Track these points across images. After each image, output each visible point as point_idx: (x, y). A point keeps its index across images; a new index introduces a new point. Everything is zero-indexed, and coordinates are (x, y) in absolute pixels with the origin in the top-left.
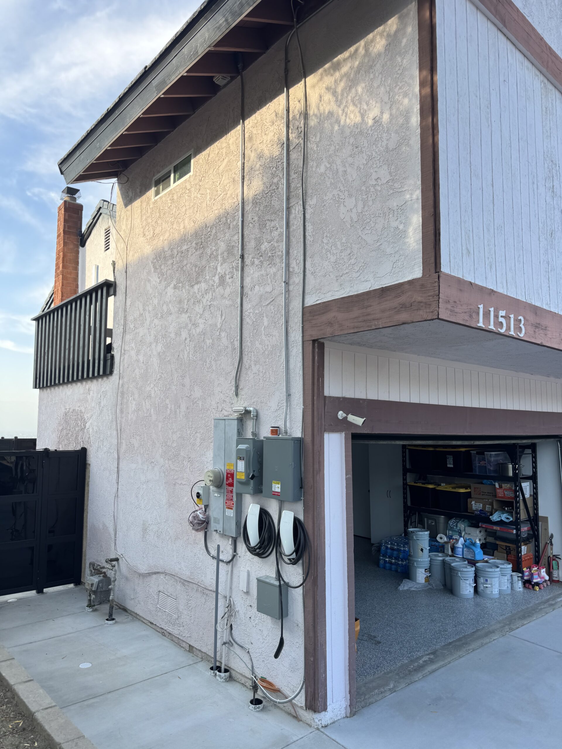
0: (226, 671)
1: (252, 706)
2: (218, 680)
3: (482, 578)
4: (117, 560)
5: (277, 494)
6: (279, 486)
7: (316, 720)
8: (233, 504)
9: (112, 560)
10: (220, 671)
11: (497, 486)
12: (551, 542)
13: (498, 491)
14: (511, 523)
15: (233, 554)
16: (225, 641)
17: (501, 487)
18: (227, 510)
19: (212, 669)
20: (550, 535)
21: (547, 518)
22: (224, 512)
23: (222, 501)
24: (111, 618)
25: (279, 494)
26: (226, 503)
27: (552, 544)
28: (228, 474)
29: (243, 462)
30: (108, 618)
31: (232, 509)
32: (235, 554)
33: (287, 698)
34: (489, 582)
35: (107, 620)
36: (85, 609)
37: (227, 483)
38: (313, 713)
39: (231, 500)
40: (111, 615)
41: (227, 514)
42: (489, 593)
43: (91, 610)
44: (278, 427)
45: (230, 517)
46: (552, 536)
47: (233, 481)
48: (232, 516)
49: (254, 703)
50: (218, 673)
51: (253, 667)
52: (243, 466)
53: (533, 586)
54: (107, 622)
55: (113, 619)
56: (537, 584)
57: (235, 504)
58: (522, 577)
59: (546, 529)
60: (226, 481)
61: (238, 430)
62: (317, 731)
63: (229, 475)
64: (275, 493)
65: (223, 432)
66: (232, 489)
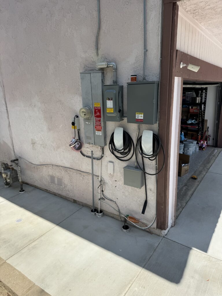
0: (101, 212)
1: (125, 230)
2: (98, 217)
3: (186, 148)
4: (17, 160)
5: (140, 120)
6: (142, 115)
7: (163, 233)
8: (101, 128)
9: (14, 161)
10: (98, 212)
11: (190, 107)
12: (208, 130)
13: (191, 110)
14: (196, 124)
15: (101, 155)
16: (99, 198)
17: (192, 108)
18: (96, 131)
19: (92, 211)
20: (207, 127)
21: (207, 120)
22: (94, 133)
23: (92, 126)
24: (22, 190)
25: (142, 120)
26: (96, 127)
27: (208, 131)
28: (95, 110)
29: (112, 101)
30: (20, 190)
31: (100, 131)
32: (103, 155)
33: (147, 226)
34: (189, 149)
35: (20, 191)
36: (4, 186)
37: (95, 115)
38: (161, 230)
39: (100, 125)
40: (22, 189)
41: (96, 134)
42: (189, 154)
43: (8, 186)
44: (136, 76)
45: (99, 136)
46: (208, 128)
47: (101, 114)
48: (101, 134)
49: (125, 228)
50: (97, 214)
51: (119, 210)
52: (112, 104)
53: (202, 149)
54: (20, 192)
55: (23, 191)
56: (204, 148)
57: (103, 128)
58: (199, 146)
59: (206, 125)
60: (95, 114)
61: (102, 80)
62: (164, 238)
63: (97, 111)
64: (139, 120)
65: (89, 82)
66: (100, 119)
